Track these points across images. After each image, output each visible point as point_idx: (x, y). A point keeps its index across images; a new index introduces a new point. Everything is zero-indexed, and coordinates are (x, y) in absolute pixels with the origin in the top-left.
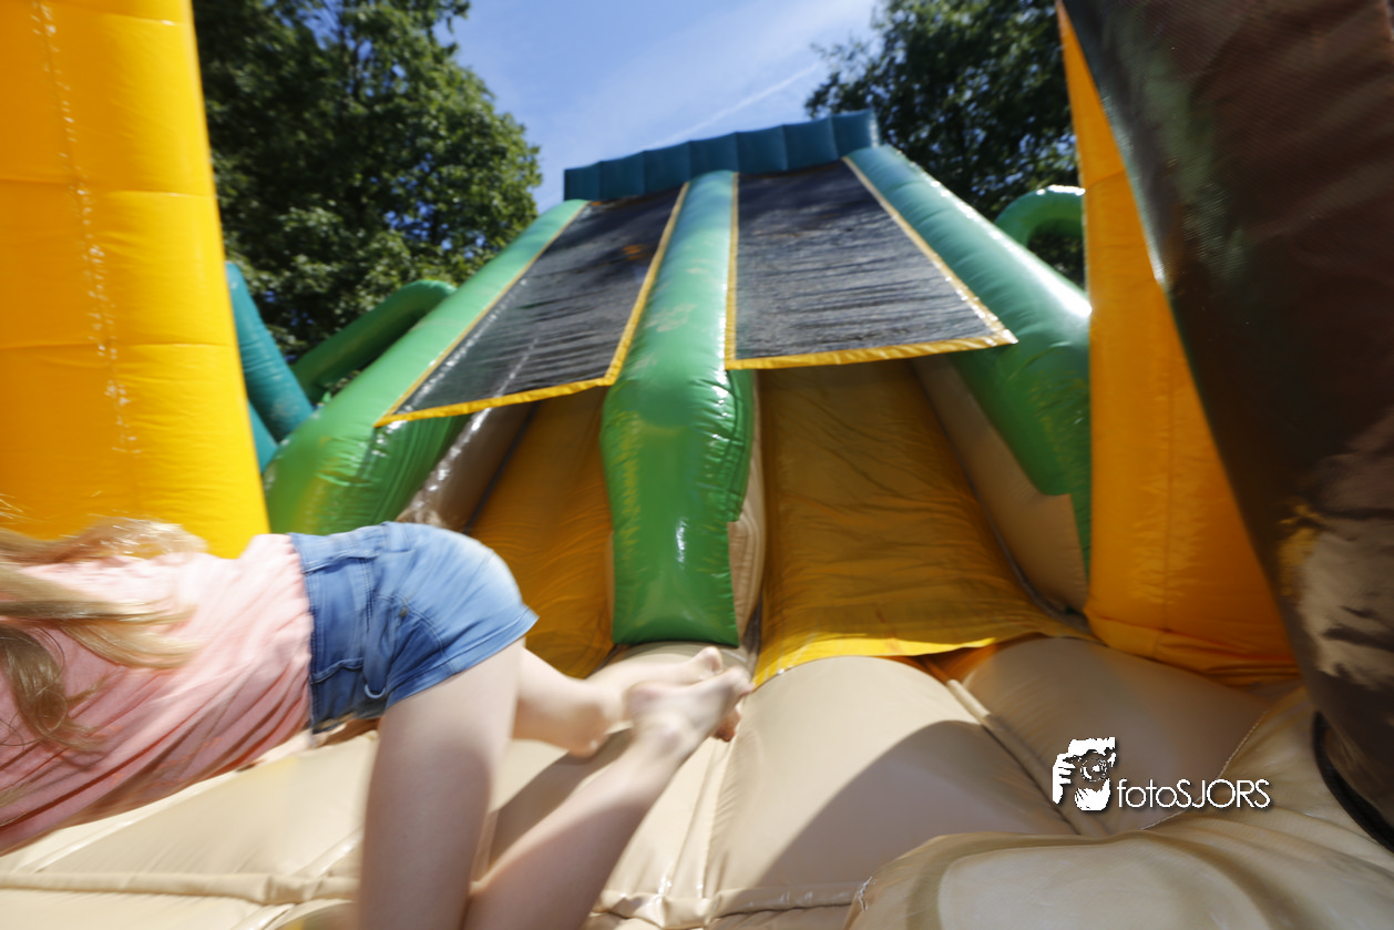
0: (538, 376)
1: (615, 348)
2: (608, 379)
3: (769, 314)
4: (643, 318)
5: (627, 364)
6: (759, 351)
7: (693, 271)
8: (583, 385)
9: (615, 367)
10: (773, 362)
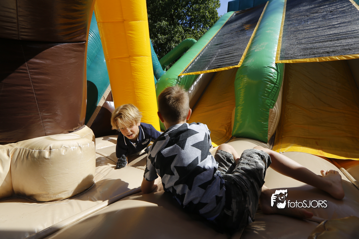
0: (219, 64)
1: (241, 56)
2: (239, 66)
3: (293, 45)
4: (250, 47)
5: (245, 61)
6: (288, 57)
7: (268, 32)
8: (231, 67)
9: (241, 62)
10: (293, 61)
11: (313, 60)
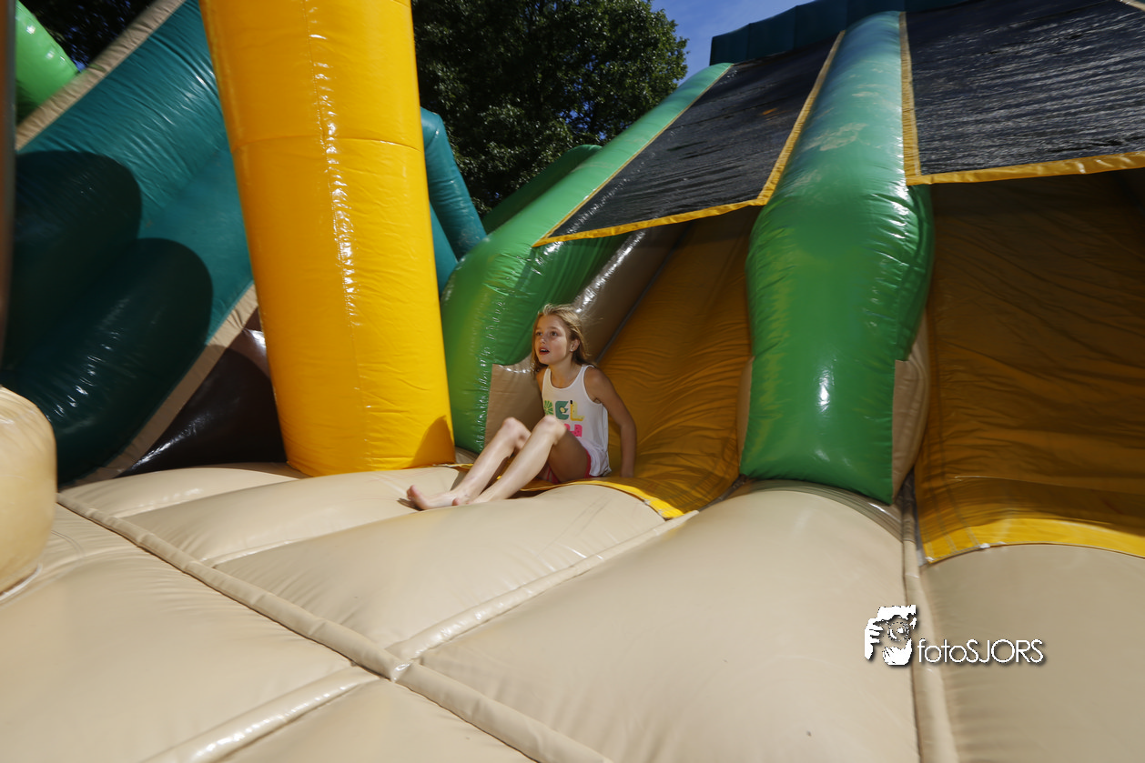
0: (684, 202)
2: (761, 200)
5: (780, 186)
8: (732, 207)
9: (769, 189)
11: (1060, 167)
